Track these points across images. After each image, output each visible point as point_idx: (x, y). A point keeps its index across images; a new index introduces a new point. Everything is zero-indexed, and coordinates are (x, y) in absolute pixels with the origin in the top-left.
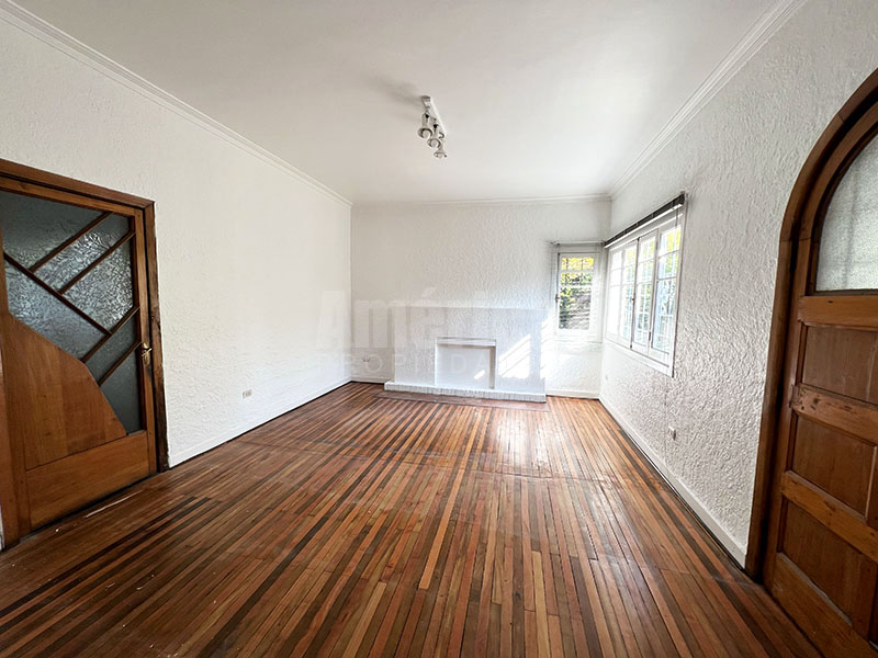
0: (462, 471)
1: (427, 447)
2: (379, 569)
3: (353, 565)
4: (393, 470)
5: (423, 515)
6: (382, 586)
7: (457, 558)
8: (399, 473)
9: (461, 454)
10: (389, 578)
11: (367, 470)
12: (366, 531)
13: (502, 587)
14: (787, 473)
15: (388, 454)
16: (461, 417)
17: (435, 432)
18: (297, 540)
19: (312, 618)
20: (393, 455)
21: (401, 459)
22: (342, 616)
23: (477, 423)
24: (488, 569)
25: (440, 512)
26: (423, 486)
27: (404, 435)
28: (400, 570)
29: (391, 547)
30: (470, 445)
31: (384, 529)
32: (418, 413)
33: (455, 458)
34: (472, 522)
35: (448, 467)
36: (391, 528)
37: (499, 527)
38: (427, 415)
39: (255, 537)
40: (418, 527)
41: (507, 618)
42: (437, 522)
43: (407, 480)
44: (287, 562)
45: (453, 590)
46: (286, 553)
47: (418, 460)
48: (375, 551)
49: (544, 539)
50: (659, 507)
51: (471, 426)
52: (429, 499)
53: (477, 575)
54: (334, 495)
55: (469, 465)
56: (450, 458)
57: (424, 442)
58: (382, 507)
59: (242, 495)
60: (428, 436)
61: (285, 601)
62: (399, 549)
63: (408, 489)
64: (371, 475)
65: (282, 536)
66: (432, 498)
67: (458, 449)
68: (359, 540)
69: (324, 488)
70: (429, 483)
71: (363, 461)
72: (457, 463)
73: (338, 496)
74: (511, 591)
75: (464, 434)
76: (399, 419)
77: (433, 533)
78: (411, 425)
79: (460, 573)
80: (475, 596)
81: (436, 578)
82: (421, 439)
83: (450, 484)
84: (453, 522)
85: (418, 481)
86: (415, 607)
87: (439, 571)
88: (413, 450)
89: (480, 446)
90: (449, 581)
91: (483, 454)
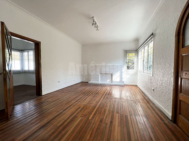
0: (103, 98)
1: (96, 93)
2: (81, 115)
3: (75, 114)
4: (87, 97)
5: (92, 106)
6: (81, 118)
7: (98, 114)
8: (88, 98)
9: (103, 95)
10: (82, 117)
11: (82, 97)
12: (79, 108)
13: (108, 120)
14: (180, 94)
15: (87, 94)
16: (104, 88)
17: (98, 91)
18: (64, 109)
19: (64, 123)
20: (88, 95)
21: (90, 96)
22: (71, 123)
23: (108, 89)
24: (105, 117)
25: (96, 105)
26: (93, 100)
27: (91, 91)
28: (85, 116)
29: (84, 111)
30: (105, 93)
31: (83, 108)
32: (95, 87)
33: (101, 96)
34: (103, 107)
35: (99, 97)
36: (85, 107)
37: (109, 108)
38: (96, 88)
39: (56, 108)
40: (91, 108)
41: (108, 126)
42: (95, 107)
43: (90, 99)
44: (61, 113)
45: (96, 120)
46: (61, 111)
47: (93, 96)
48: (80, 112)
49: (120, 111)
50: (150, 107)
51: (106, 90)
52: (94, 103)
53: (102, 117)
54: (74, 101)
55: (104, 97)
56: (100, 96)
57: (95, 93)
58: (84, 104)
59: (55, 101)
60: (96, 92)
61: (59, 119)
62: (86, 112)
63: (90, 101)
64: (82, 98)
65: (61, 108)
66: (95, 102)
67: (103, 94)
68: (77, 109)
69: (72, 100)
70: (95, 100)
71: (81, 96)
72: (102, 97)
73: (75, 102)
74: (110, 121)
75: (104, 91)
76: (91, 88)
77: (94, 109)
78: (93, 90)
79: (99, 117)
80: (101, 121)
81: (93, 118)
82: (95, 92)
83: (100, 100)
84: (99, 107)
85: (92, 99)
86: (87, 122)
87: (94, 116)
88: (92, 94)
89: (107, 94)
90: (96, 118)
91: (108, 95)
